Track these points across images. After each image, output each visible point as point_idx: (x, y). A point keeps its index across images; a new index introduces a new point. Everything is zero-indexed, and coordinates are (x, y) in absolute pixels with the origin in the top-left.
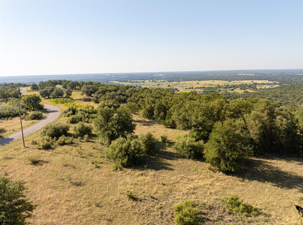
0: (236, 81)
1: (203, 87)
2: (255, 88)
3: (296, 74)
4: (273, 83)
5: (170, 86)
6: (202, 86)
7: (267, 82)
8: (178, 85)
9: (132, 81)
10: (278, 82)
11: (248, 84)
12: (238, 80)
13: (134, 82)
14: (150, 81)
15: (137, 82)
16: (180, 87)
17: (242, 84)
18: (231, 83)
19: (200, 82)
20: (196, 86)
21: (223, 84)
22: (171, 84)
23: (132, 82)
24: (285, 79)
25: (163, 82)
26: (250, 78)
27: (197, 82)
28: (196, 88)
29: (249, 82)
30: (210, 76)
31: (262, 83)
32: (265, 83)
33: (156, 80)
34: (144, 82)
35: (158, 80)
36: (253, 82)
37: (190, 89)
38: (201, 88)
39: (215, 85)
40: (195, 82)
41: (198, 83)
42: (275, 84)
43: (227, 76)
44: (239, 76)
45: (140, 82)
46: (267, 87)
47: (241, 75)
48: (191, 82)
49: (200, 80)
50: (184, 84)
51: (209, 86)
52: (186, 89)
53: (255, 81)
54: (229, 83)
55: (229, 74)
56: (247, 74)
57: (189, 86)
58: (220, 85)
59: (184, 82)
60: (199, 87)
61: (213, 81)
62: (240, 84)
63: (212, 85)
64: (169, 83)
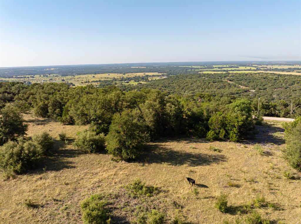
0: (130, 74)
1: (100, 81)
2: (147, 80)
3: (180, 67)
4: (162, 74)
5: (65, 81)
6: (98, 80)
7: (157, 74)
8: (73, 80)
9: (19, 76)
10: (166, 74)
11: (141, 76)
12: (132, 73)
13: (22, 78)
14: (40, 76)
15: (25, 77)
16: (75, 81)
17: (136, 76)
18: (126, 76)
19: (96, 76)
20: (92, 79)
21: (118, 77)
22: (65, 78)
23: (19, 78)
24: (171, 70)
25: (56, 76)
26: (142, 71)
27: (93, 76)
28: (92, 82)
29: (141, 74)
30: (106, 69)
31: (152, 75)
32: (155, 75)
33: (48, 75)
34: (33, 77)
35: (50, 75)
36: (145, 74)
37: (87, 83)
38: (97, 81)
39: (111, 78)
40: (90, 76)
41: (94, 77)
42: (163, 75)
43: (121, 69)
44: (133, 68)
45: (28, 77)
46: (158, 78)
47: (134, 68)
48: (86, 76)
49: (96, 74)
50: (80, 78)
51: (106, 79)
52: (82, 83)
53: (147, 74)
54: (124, 75)
55: (123, 67)
56: (140, 67)
57: (85, 80)
58: (116, 78)
59: (79, 76)
60: (95, 81)
61: (109, 75)
62: (134, 76)
63: (108, 78)
64: (63, 77)
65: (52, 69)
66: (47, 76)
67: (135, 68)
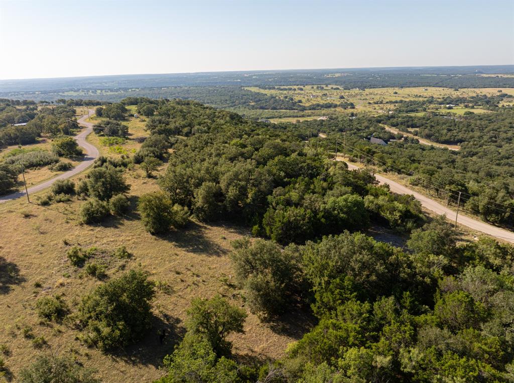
0: (469, 89)
1: (401, 101)
5: (344, 98)
6: (399, 99)
9: (282, 87)
12: (475, 88)
14: (313, 88)
15: (290, 89)
16: (361, 99)
18: (455, 94)
19: (400, 91)
21: (441, 95)
22: (347, 94)
23: (282, 90)
25: (335, 89)
26: (501, 84)
27: (394, 91)
28: (387, 103)
29: (492, 92)
30: (427, 77)
33: (324, 86)
34: (302, 89)
35: (327, 86)
36: (501, 91)
37: (377, 103)
38: (396, 102)
39: (426, 97)
40: (391, 90)
41: (396, 93)
44: (483, 78)
45: (295, 90)
47: (486, 78)
48: (384, 90)
49: (402, 87)
50: (371, 94)
52: (370, 103)
53: (506, 91)
55: (464, 74)
56: (499, 75)
57: (377, 98)
58: (434, 96)
59: (371, 90)
60: (393, 101)
61: (426, 90)
62: (474, 95)
63: (420, 96)
64: (345, 91)
65: (337, 75)
66: (323, 88)
67: (489, 77)
